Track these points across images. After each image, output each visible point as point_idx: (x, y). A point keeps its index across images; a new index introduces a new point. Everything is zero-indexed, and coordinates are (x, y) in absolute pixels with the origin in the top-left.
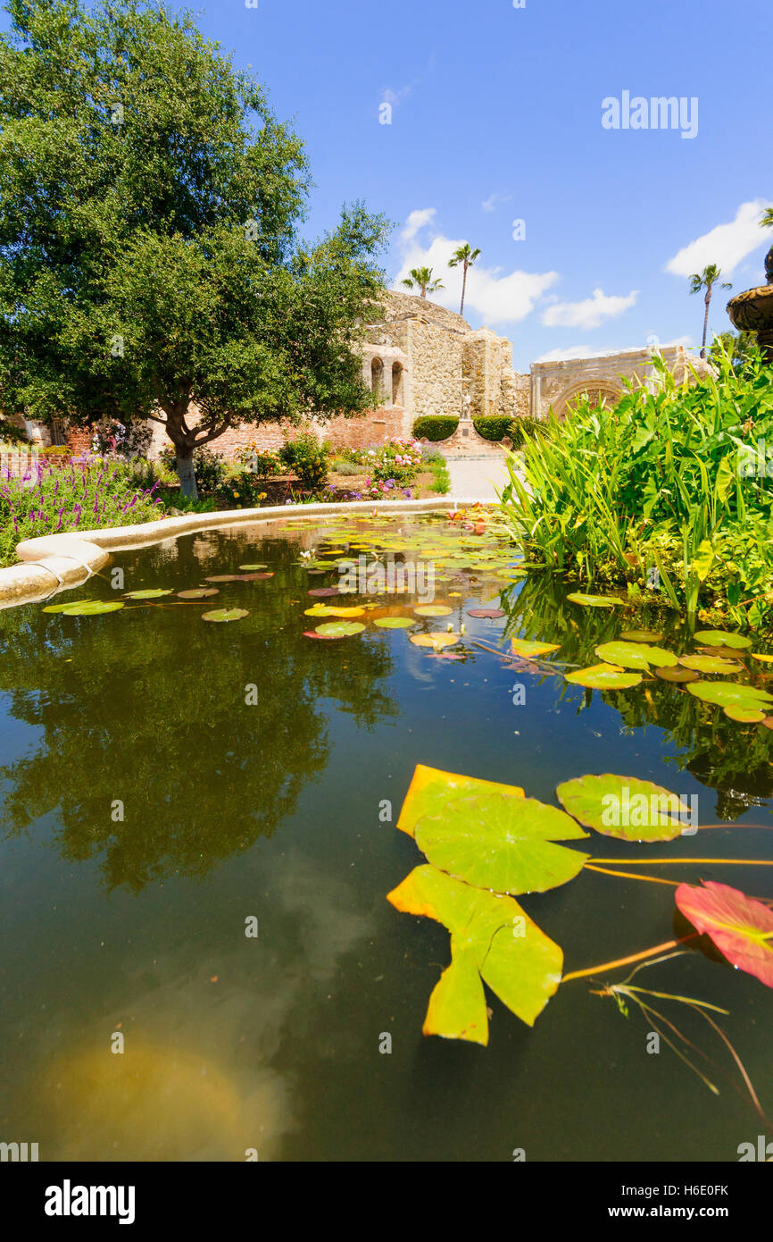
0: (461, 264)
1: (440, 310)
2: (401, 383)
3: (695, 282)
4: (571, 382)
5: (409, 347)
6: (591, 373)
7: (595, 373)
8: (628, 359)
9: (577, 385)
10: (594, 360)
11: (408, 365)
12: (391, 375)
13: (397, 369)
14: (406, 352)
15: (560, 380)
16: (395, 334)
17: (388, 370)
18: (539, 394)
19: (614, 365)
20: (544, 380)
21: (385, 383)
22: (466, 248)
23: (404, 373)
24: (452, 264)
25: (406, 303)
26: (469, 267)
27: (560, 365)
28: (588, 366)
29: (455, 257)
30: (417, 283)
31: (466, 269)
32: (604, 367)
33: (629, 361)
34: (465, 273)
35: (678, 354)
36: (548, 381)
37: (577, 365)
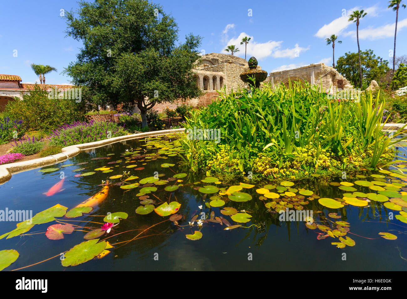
0: (244, 43)
1: (237, 58)
2: (223, 83)
3: (328, 41)
4: (284, 78)
5: (225, 72)
6: (291, 74)
7: (293, 74)
8: (304, 69)
9: (286, 79)
10: (291, 70)
11: (225, 77)
12: (219, 81)
13: (221, 79)
14: (224, 73)
15: (280, 77)
16: (220, 68)
17: (218, 79)
18: (273, 83)
19: (299, 71)
20: (274, 78)
21: (217, 83)
22: (246, 38)
23: (224, 80)
24: (242, 43)
25: (226, 57)
26: (247, 44)
27: (280, 73)
28: (290, 72)
29: (242, 41)
30: (230, 50)
31: (246, 44)
32: (295, 72)
33: (304, 70)
34: (246, 46)
35: (322, 66)
36: (276, 78)
37: (286, 72)
